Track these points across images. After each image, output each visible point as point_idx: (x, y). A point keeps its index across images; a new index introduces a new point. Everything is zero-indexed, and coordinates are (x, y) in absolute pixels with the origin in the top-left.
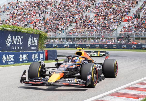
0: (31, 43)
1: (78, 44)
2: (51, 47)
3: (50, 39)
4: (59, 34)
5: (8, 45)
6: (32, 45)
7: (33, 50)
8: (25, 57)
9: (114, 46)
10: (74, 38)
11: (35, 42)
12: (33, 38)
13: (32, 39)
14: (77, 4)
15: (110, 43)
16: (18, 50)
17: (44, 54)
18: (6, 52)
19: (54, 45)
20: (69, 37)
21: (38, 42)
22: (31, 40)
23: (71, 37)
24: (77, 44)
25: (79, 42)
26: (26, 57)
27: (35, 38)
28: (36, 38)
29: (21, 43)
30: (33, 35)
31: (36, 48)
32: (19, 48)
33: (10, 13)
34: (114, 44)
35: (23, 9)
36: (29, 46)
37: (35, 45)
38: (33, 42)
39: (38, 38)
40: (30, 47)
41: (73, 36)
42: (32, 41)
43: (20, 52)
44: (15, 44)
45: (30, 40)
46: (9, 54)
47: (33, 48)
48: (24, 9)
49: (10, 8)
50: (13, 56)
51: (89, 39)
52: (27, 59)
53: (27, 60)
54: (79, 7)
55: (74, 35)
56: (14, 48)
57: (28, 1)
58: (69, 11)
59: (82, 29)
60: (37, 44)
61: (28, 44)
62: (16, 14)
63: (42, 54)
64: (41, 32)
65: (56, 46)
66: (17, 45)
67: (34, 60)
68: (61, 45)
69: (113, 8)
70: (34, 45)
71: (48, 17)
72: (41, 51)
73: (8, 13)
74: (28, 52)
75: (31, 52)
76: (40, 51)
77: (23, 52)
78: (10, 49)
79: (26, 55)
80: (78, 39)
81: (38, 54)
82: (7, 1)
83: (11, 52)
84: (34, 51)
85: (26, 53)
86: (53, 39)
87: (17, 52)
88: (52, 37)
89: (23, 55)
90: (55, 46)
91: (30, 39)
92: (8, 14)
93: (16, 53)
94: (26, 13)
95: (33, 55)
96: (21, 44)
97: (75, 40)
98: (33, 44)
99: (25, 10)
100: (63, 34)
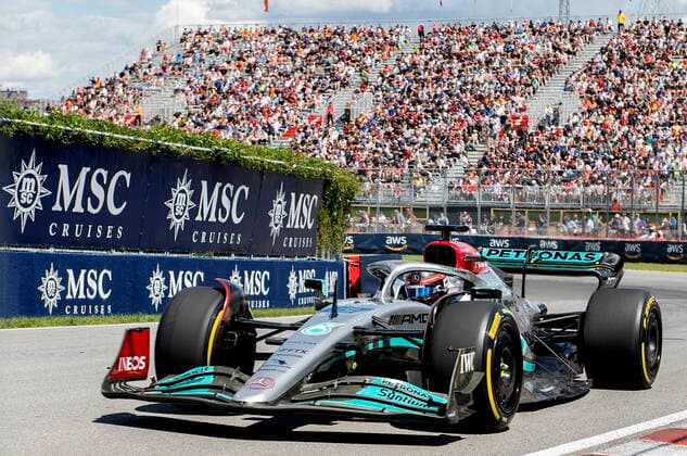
0: (285, 220)
1: (502, 239)
2: (374, 247)
3: (373, 209)
4: (416, 189)
5: (177, 224)
6: (288, 226)
7: (289, 252)
8: (255, 284)
10: (486, 209)
11: (302, 214)
12: (293, 194)
13: (288, 199)
14: (500, 48)
16: (225, 250)
17: (341, 275)
18: (167, 255)
19: (390, 240)
20: (463, 202)
21: (316, 216)
22: (284, 203)
23: (470, 202)
24: (498, 239)
25: (506, 228)
26: (261, 284)
27: (302, 195)
28: (308, 196)
29: (238, 217)
30: (295, 183)
31: (306, 242)
32: (229, 238)
33: (189, 82)
34: (672, 243)
35: (249, 65)
36: (276, 230)
37: (302, 227)
38: (294, 214)
39: (315, 197)
40: (280, 239)
41: (479, 202)
42: (287, 209)
43: (233, 257)
44: (210, 220)
45: (280, 203)
46: (178, 266)
47: (291, 242)
48: (255, 67)
49: (189, 61)
50: (199, 276)
51: (555, 216)
52: (265, 293)
54: (510, 62)
55: (487, 197)
56: (203, 240)
57: (273, 32)
58: (465, 84)
59: (522, 167)
60: (310, 226)
61: (272, 224)
62: (219, 91)
63: (335, 274)
64: (332, 168)
65: (400, 245)
66: (217, 226)
67: (296, 301)
68: (424, 241)
69: (672, 74)
70: (297, 226)
71: (365, 107)
72: (328, 260)
73: (181, 84)
74: (268, 259)
75: (286, 262)
76: (323, 259)
77: (245, 258)
78: (183, 244)
79: (258, 272)
80: (504, 214)
81: (313, 271)
82: (177, 27)
83: (191, 256)
84: (296, 259)
85: (261, 267)
87: (216, 258)
88: (381, 199)
89: (246, 272)
90: (397, 246)
91: (280, 198)
92: (176, 91)
93: (215, 261)
94: (262, 88)
95: (293, 274)
96: (237, 221)
97: (489, 218)
98: (295, 222)
99: (259, 73)
100: (435, 188)
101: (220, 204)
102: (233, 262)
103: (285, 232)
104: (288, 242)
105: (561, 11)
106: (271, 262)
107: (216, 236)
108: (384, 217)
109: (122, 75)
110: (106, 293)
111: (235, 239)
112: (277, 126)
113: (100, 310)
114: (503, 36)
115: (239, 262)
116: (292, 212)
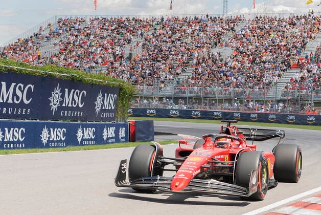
0: (102, 106)
1: (197, 111)
2: (142, 114)
3: (141, 97)
4: (161, 88)
5: (54, 107)
6: (103, 108)
7: (104, 120)
8: (88, 134)
9: (271, 116)
10: (190, 98)
11: (109, 103)
12: (106, 94)
13: (103, 96)
14: (197, 28)
15: (263, 111)
16: (75, 119)
17: (126, 130)
18: (50, 121)
19: (149, 111)
20: (180, 94)
21: (116, 103)
22: (102, 98)
23: (184, 95)
24: (195, 111)
25: (199, 106)
26: (91, 134)
27: (110, 95)
28: (112, 95)
29: (82, 104)
30: (107, 89)
31: (112, 115)
32: (77, 113)
33: (61, 41)
34: (271, 114)
35: (87, 34)
36: (98, 110)
37: (110, 108)
38: (106, 103)
39: (115, 95)
40: (100, 114)
41: (187, 94)
42: (103, 101)
43: (79, 122)
44: (69, 106)
45: (100, 98)
46: (54, 126)
47: (105, 115)
48: (90, 34)
49: (61, 31)
50: (64, 130)
51: (221, 101)
52: (93, 138)
53: (91, 139)
54: (202, 34)
55: (191, 92)
56: (66, 115)
57: (98, 19)
58: (182, 43)
59: (207, 80)
60: (113, 108)
61: (96, 107)
62: (74, 45)
64: (123, 83)
65: (153, 114)
66: (72, 109)
67: (107, 141)
68: (163, 112)
69: (272, 40)
70: (107, 108)
71: (138, 53)
72: (121, 123)
73: (57, 41)
74: (94, 122)
75: (102, 124)
76: (119, 122)
77: (84, 122)
78: (57, 116)
79: (90, 129)
80: (198, 100)
81: (114, 128)
82: (56, 16)
83: (61, 122)
84: (107, 123)
85: (91, 126)
86: (147, 98)
87: (71, 122)
88: (145, 93)
89: (85, 129)
90: (151, 114)
91: (100, 96)
92: (55, 44)
93: (71, 124)
94: (93, 44)
95: (105, 129)
96: (81, 106)
97: (192, 101)
98: (106, 107)
99: (92, 37)
100: (168, 88)
101: (73, 99)
102: (79, 124)
103: (102, 111)
104: (103, 115)
105: (224, 11)
106: (96, 124)
107: (72, 113)
108: (146, 101)
109: (31, 37)
110: (22, 138)
111: (80, 114)
112: (100, 61)
113: (19, 145)
114: (198, 23)
115: (81, 124)
116: (105, 102)
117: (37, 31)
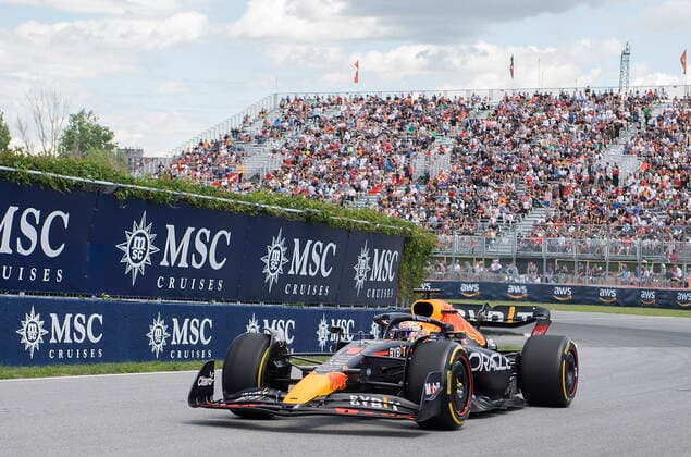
0: (369, 274)
1: (565, 287)
2: (450, 293)
3: (449, 259)
4: (489, 240)
5: (272, 278)
6: (372, 279)
7: (372, 303)
10: (551, 261)
11: (384, 268)
12: (376, 251)
13: (371, 255)
14: (566, 116)
16: (315, 301)
18: (262, 305)
19: (465, 288)
20: (529, 253)
21: (397, 269)
22: (368, 259)
23: (536, 254)
24: (562, 287)
25: (570, 276)
27: (384, 251)
28: (389, 252)
29: (327, 270)
30: (378, 239)
31: (388, 293)
32: (318, 290)
33: (286, 144)
35: (339, 129)
36: (360, 283)
37: (384, 279)
38: (377, 269)
39: (396, 252)
40: (364, 290)
41: (545, 253)
42: (371, 263)
43: (321, 307)
44: (301, 273)
45: (364, 258)
47: (374, 293)
48: (344, 131)
49: (286, 125)
50: (290, 324)
51: (614, 267)
54: (575, 128)
55: (552, 249)
56: (295, 292)
57: (362, 99)
58: (534, 147)
59: (584, 223)
60: (391, 279)
61: (357, 277)
62: (312, 152)
64: (412, 228)
65: (473, 292)
68: (494, 287)
70: (379, 279)
71: (443, 167)
73: (278, 144)
74: (353, 308)
75: (368, 312)
76: (402, 307)
77: (332, 308)
78: (277, 295)
79: (344, 320)
82: (276, 95)
83: (284, 306)
84: (378, 309)
85: (347, 315)
87: (305, 308)
88: (456, 250)
89: (333, 320)
90: (470, 292)
91: (365, 254)
92: (274, 152)
93: (305, 311)
94: (351, 149)
96: (325, 274)
97: (553, 268)
98: (377, 276)
99: (347, 136)
100: (505, 240)
101: (311, 259)
102: (321, 312)
103: (368, 284)
104: (371, 293)
105: (621, 82)
106: (356, 312)
107: (307, 287)
108: (459, 267)
109: (226, 138)
110: (206, 339)
111: (324, 291)
112: (365, 184)
113: (201, 354)
114: (568, 105)
115: (327, 312)
116: (376, 267)
117: (237, 125)
